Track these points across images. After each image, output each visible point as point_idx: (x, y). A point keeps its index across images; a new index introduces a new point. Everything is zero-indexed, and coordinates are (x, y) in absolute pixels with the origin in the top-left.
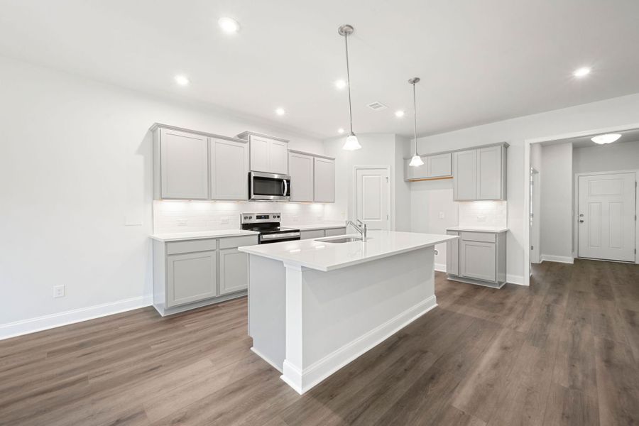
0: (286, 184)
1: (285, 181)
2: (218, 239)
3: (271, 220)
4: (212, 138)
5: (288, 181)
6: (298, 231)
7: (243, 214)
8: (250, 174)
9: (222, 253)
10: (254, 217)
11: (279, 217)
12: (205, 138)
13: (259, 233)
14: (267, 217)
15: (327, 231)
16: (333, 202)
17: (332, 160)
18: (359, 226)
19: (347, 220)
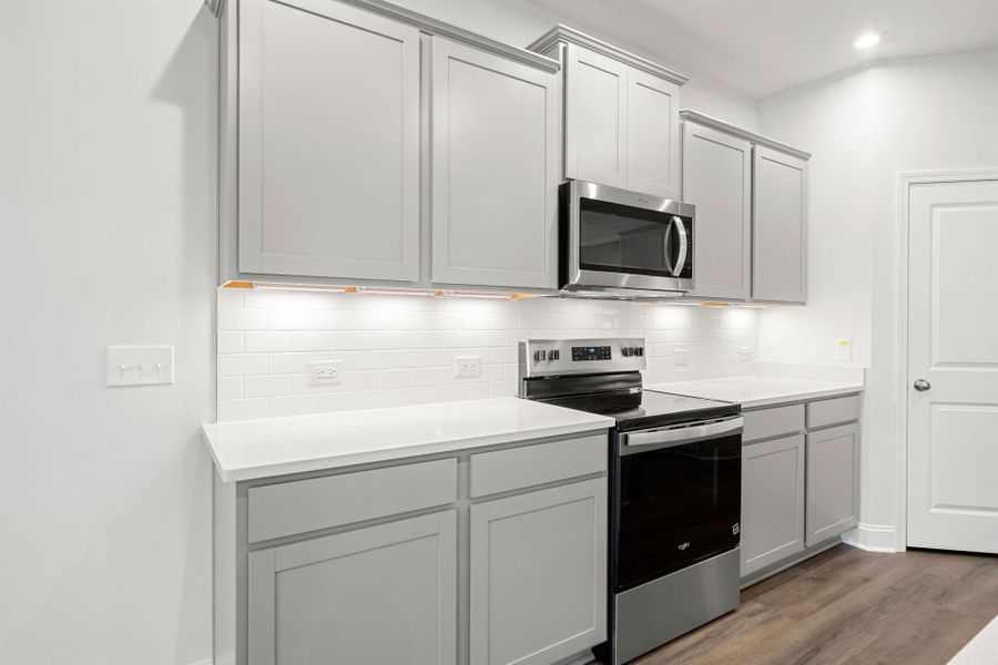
0: (682, 232)
1: (678, 221)
2: (463, 456)
3: (618, 363)
4: (436, 39)
5: (688, 223)
6: (732, 411)
7: (531, 342)
8: (564, 192)
9: (478, 511)
10: (566, 355)
11: (639, 352)
12: (411, 34)
13: (609, 421)
14: (603, 353)
15: (811, 404)
16: (803, 304)
17: (805, 157)
18: (917, 388)
19: (869, 366)
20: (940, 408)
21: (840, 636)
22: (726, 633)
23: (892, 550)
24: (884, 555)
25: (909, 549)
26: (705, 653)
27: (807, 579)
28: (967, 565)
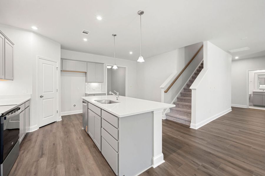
16: (13, 80)
17: (13, 44)
18: (41, 97)
19: (32, 94)
20: (44, 100)
21: (44, 145)
22: (22, 159)
23: (37, 129)
24: (36, 131)
25: (40, 128)
26: (21, 165)
27: (26, 142)
28: (49, 126)
